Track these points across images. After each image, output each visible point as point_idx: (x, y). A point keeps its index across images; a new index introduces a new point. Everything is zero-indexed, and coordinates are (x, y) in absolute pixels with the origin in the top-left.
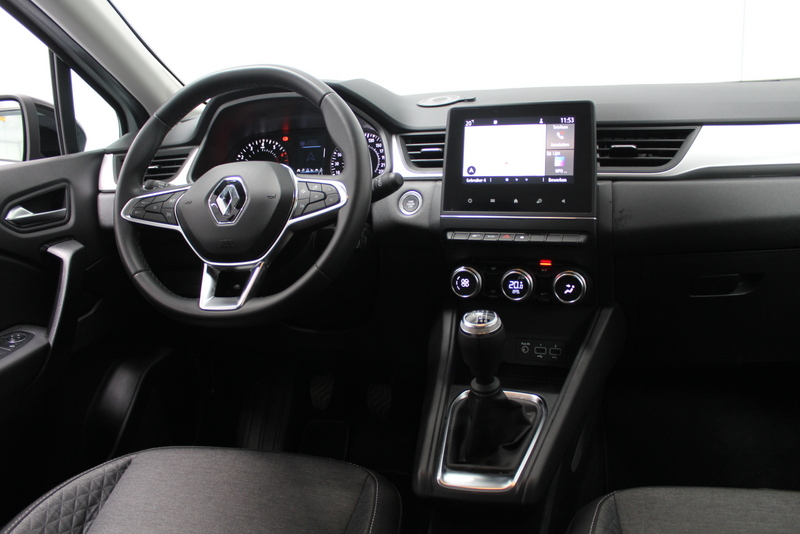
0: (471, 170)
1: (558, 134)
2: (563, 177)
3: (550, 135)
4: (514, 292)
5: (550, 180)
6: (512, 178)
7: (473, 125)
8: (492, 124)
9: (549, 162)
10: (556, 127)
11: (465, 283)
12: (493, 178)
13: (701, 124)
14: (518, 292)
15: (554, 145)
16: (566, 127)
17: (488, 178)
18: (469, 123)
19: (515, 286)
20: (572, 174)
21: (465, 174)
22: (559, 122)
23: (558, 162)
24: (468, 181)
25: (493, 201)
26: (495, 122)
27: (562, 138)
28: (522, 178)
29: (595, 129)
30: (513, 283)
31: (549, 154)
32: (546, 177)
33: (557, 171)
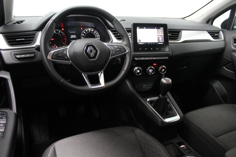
0: (140, 41)
1: (160, 32)
2: (162, 43)
3: (158, 32)
4: (150, 72)
5: (159, 43)
6: (150, 43)
7: (139, 28)
8: (144, 28)
9: (158, 39)
10: (159, 30)
11: (138, 71)
12: (145, 43)
13: (182, 30)
14: (151, 72)
15: (159, 35)
16: (161, 30)
17: (144, 43)
18: (138, 28)
19: (151, 71)
20: (164, 42)
21: (138, 42)
22: (160, 29)
23: (160, 39)
24: (139, 44)
25: (146, 49)
26: (145, 28)
27: (161, 33)
28: (152, 43)
29: (168, 30)
30: (150, 70)
31: (158, 37)
32: (158, 43)
33: (161, 41)
